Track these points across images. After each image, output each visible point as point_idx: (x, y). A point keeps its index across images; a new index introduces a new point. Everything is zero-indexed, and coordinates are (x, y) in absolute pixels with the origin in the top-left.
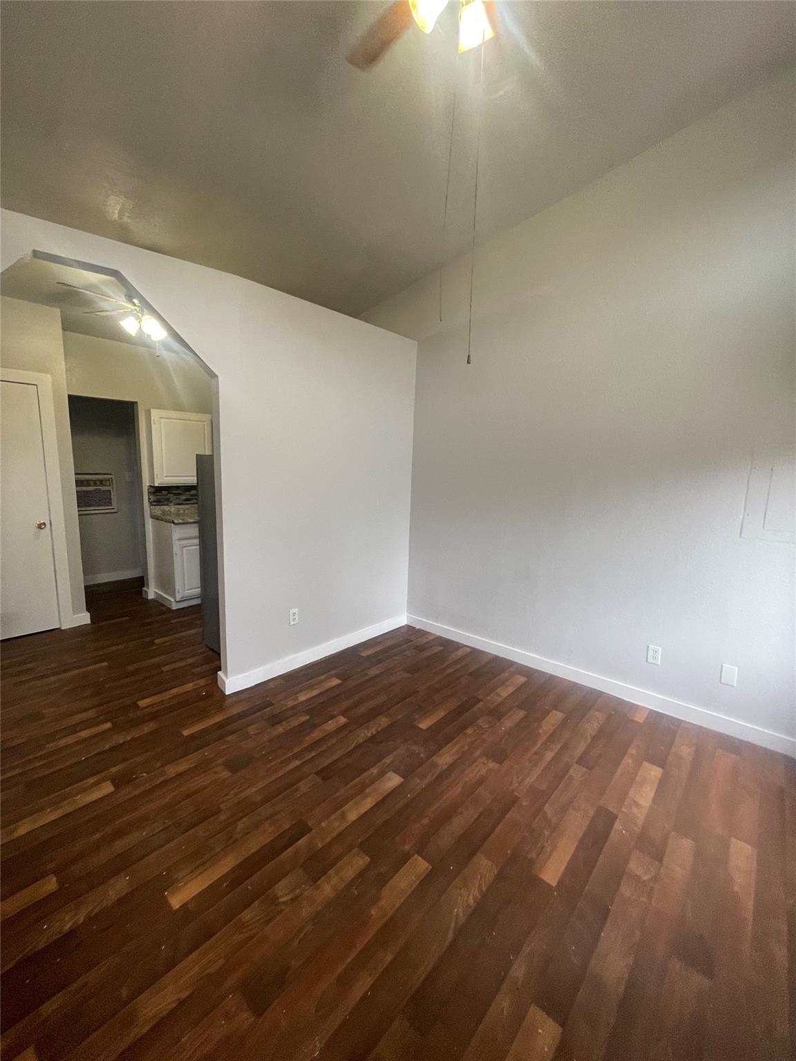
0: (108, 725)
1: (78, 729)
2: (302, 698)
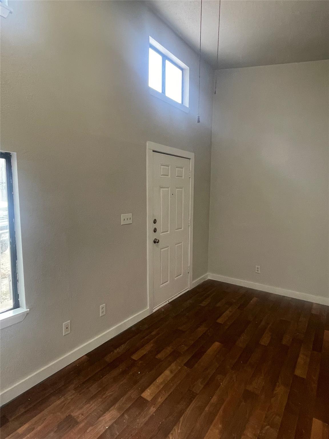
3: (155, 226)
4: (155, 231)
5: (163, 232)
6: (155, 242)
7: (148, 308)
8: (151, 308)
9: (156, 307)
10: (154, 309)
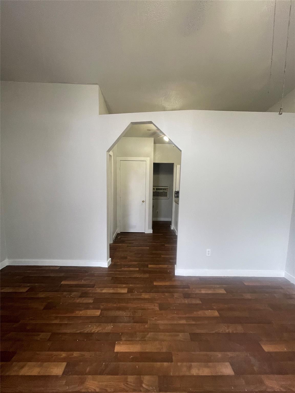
0: (138, 269)
1: (131, 267)
2: (203, 292)
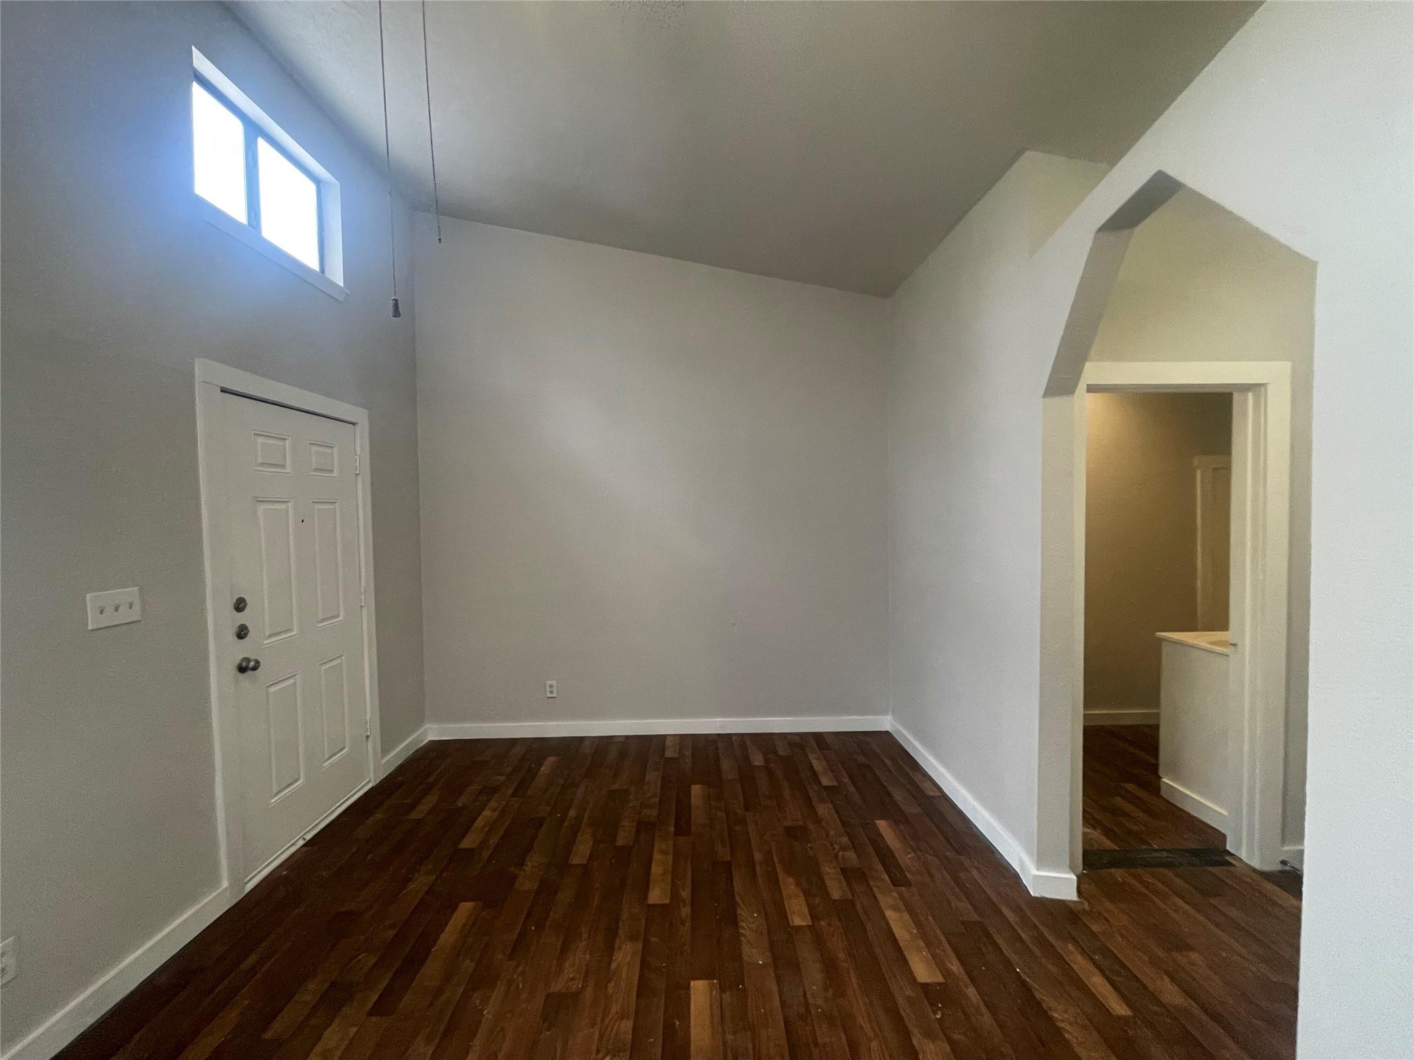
3: (241, 618)
4: (242, 633)
5: (271, 636)
6: (242, 669)
7: (225, 884)
8: (236, 881)
9: (255, 872)
10: (250, 880)
